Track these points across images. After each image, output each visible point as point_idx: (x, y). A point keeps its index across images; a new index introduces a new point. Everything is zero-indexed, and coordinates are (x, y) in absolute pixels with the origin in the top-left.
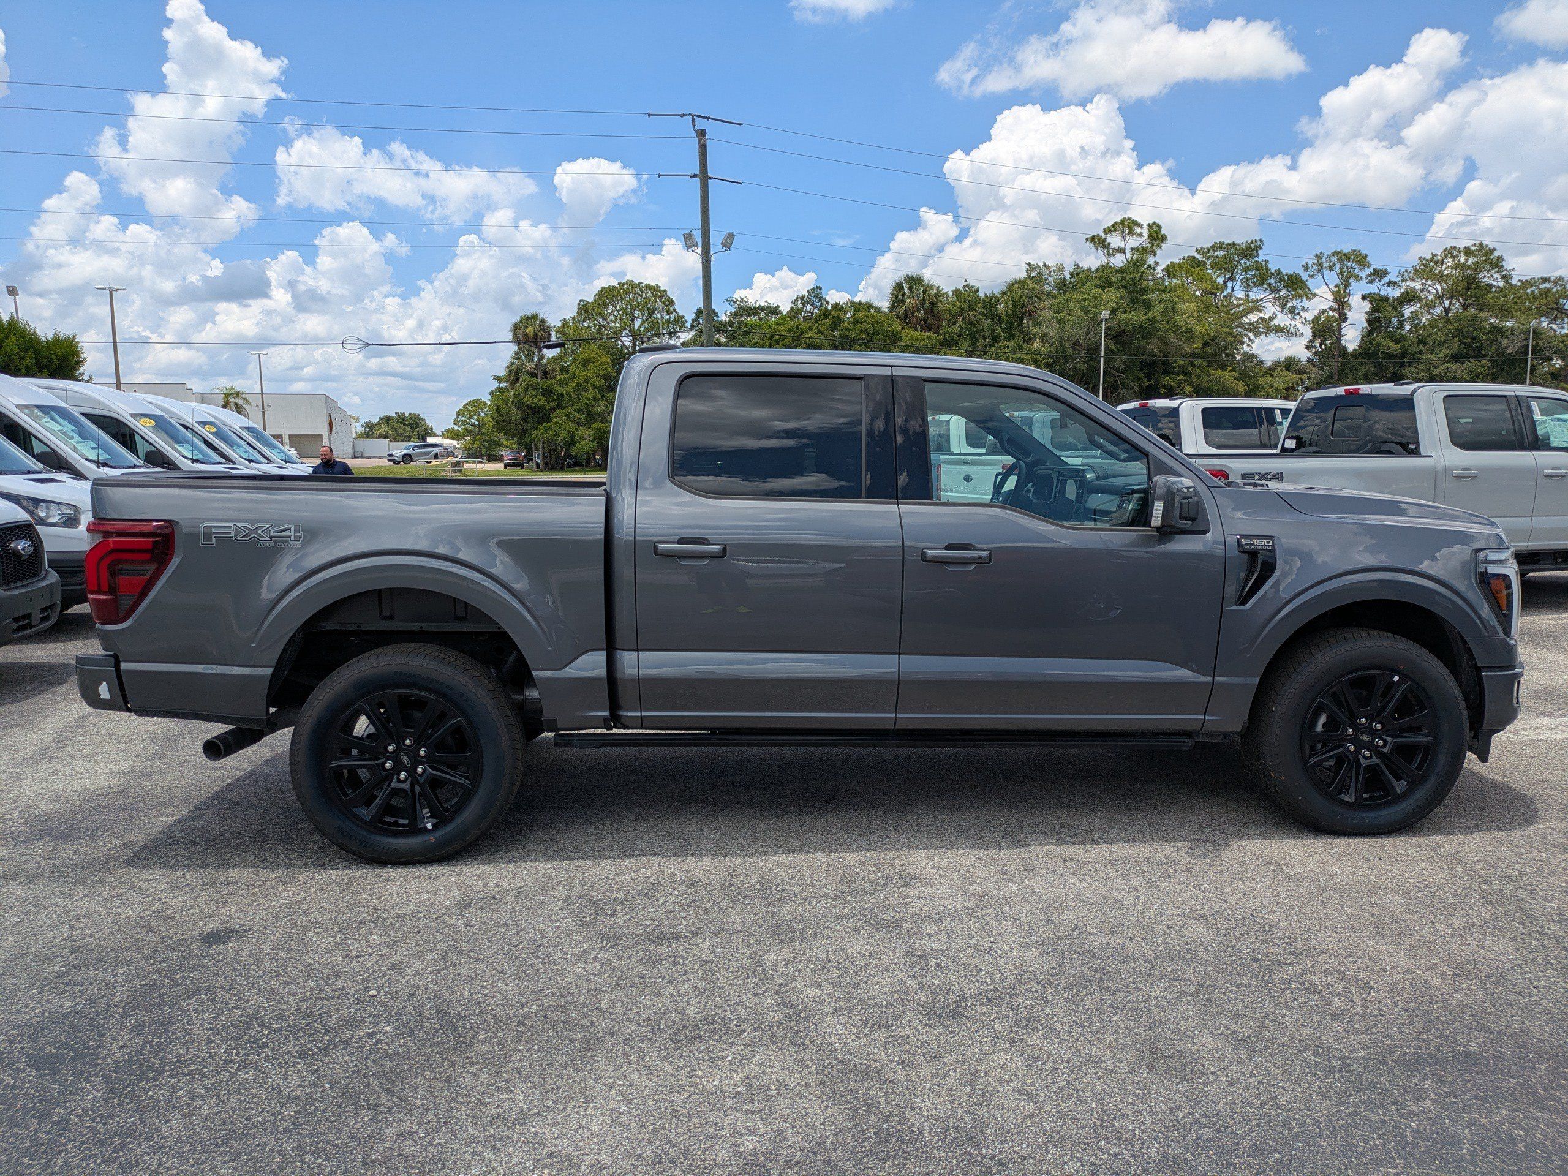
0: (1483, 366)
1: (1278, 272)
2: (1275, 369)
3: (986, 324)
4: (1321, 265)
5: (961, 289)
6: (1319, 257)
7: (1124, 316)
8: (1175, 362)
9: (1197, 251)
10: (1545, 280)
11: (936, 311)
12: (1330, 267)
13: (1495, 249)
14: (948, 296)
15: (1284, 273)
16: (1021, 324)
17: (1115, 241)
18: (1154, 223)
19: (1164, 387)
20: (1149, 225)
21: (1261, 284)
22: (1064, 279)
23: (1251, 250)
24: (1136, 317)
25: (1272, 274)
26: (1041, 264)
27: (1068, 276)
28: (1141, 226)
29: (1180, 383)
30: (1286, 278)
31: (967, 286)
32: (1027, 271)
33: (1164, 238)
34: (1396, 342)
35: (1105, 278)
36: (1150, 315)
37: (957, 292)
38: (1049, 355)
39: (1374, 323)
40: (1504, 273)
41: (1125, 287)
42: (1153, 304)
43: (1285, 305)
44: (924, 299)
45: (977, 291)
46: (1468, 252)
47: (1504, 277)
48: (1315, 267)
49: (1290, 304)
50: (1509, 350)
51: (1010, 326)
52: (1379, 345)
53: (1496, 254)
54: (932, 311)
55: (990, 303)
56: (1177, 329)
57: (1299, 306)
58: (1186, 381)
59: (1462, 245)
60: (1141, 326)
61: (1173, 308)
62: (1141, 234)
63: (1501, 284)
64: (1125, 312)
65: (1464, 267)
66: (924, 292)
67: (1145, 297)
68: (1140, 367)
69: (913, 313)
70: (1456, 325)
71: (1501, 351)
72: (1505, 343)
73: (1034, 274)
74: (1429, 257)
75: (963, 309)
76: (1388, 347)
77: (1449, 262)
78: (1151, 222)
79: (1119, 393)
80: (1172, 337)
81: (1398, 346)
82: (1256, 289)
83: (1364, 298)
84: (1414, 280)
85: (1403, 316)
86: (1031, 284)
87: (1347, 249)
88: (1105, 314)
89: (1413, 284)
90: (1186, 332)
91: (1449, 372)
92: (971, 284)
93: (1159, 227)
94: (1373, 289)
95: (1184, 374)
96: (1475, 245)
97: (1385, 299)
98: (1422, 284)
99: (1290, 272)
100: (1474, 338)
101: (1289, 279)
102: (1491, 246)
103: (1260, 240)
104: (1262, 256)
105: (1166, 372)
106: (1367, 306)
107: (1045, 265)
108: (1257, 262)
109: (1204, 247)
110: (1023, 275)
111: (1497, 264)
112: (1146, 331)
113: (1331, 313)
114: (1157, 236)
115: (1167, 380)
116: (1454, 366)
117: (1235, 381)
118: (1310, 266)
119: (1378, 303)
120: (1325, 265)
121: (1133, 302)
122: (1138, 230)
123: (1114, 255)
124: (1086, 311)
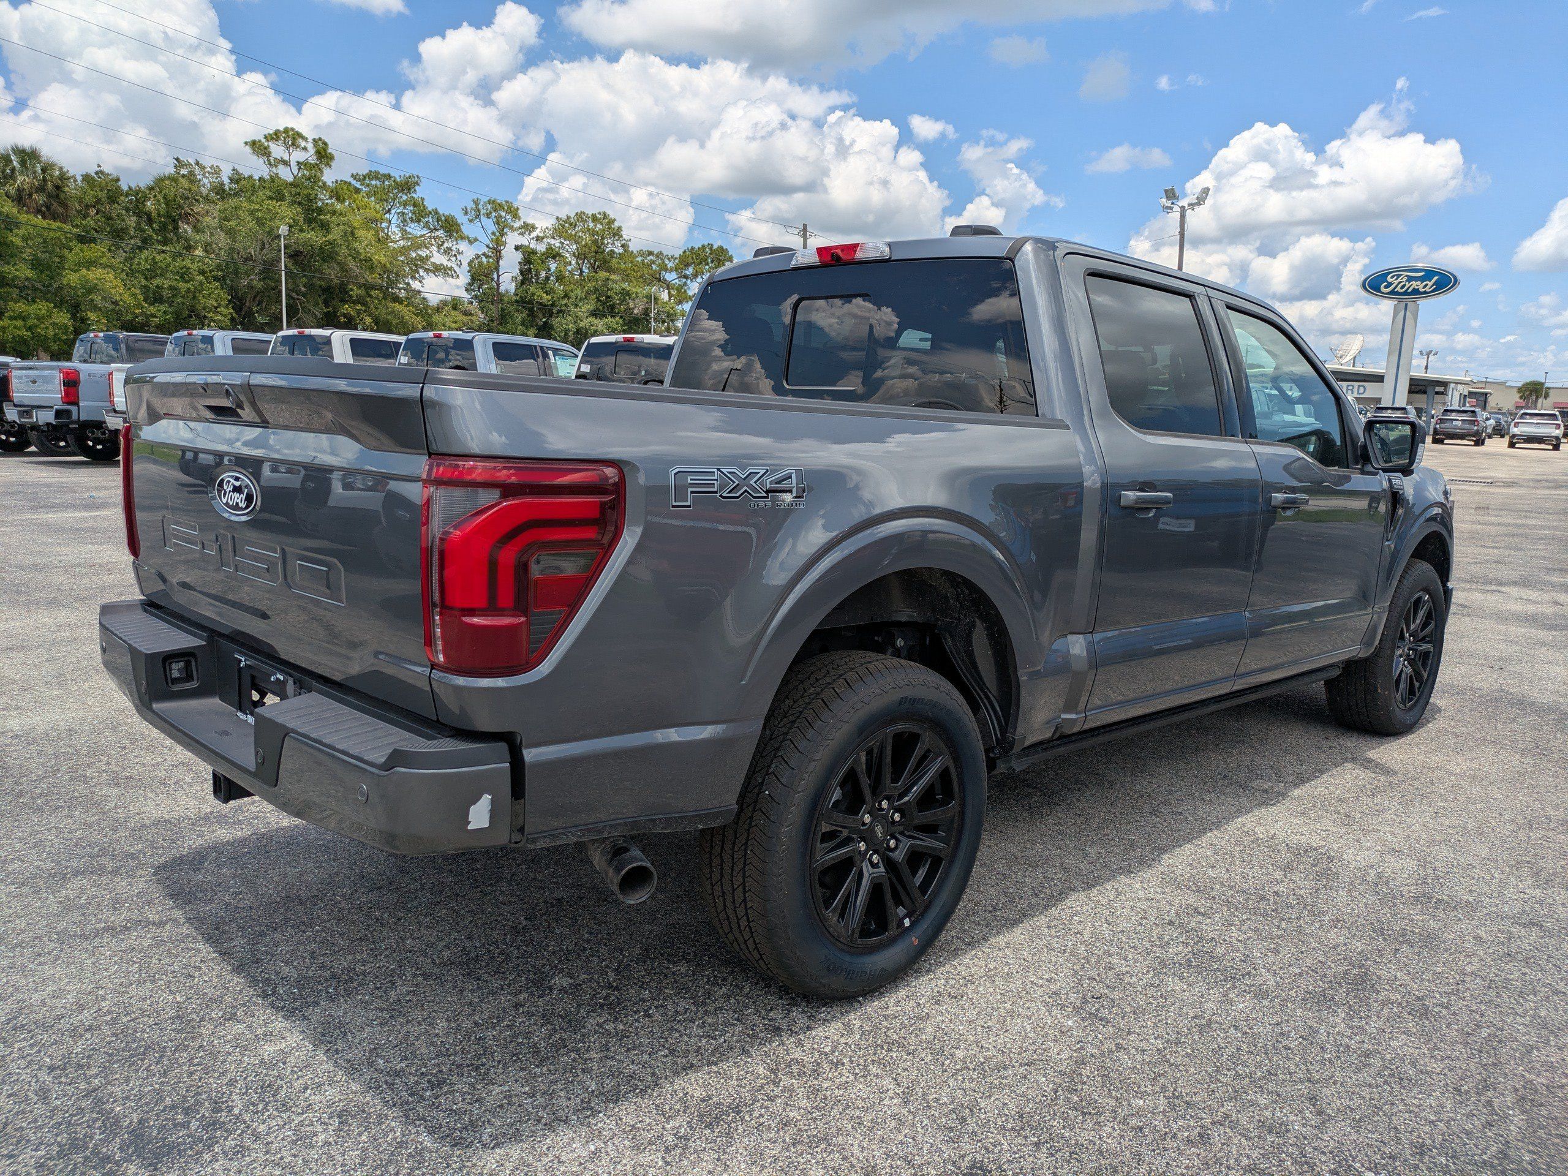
0: (617, 323)
1: (436, 212)
2: (443, 308)
3: (132, 221)
4: (479, 211)
5: (93, 174)
6: (476, 202)
7: (302, 235)
8: (352, 290)
9: (352, 176)
10: (650, 253)
11: (62, 196)
12: (488, 214)
13: (615, 220)
14: (75, 181)
15: (441, 213)
16: (176, 228)
17: (277, 150)
18: (320, 139)
19: (345, 315)
20: (314, 140)
21: (419, 221)
22: (222, 184)
23: (407, 186)
24: (313, 236)
25: (430, 213)
26: (192, 162)
27: (226, 181)
28: (305, 139)
29: (359, 313)
30: (443, 218)
31: (102, 172)
32: (175, 167)
33: (331, 158)
34: (547, 293)
35: (277, 190)
36: (330, 237)
37: (87, 178)
38: (218, 267)
39: (526, 275)
40: (623, 242)
41: (299, 203)
42: (332, 225)
43: (442, 245)
44: (44, 179)
45: (118, 180)
46: (594, 219)
47: (623, 246)
48: (473, 212)
49: (446, 245)
50: (636, 311)
51: (163, 228)
52: (534, 294)
53: (617, 224)
54: (57, 196)
55: (139, 197)
56: (355, 255)
57: (454, 248)
58: (365, 311)
59: (590, 212)
60: (321, 247)
61: (353, 234)
62: (305, 149)
63: (621, 251)
64: (301, 230)
65: (593, 233)
66: (44, 170)
67: (322, 217)
68: (320, 292)
69: (30, 195)
70: (594, 284)
71: (629, 310)
72: (631, 305)
73: (184, 172)
74: (564, 218)
75: (100, 200)
76: (542, 298)
77: (580, 224)
78: (317, 137)
79: (300, 318)
80: (352, 264)
81: (549, 297)
82: (413, 225)
83: (517, 248)
84: (553, 238)
85: (550, 270)
86: (184, 183)
87: (501, 199)
88: (283, 230)
89: (552, 242)
90: (365, 261)
91: (593, 326)
92: (106, 171)
93: (325, 144)
94: (523, 241)
95: (363, 304)
96: (599, 213)
97: (534, 252)
98: (561, 242)
99: (447, 213)
100: (608, 297)
101: (446, 220)
102: (612, 216)
103: (418, 176)
104: (419, 193)
105: (343, 301)
106: (519, 256)
107: (197, 163)
108: (414, 198)
109: (360, 173)
110: (171, 170)
111: (617, 234)
112: (327, 254)
113: (484, 259)
114: (323, 154)
115: (346, 308)
116: (595, 321)
117: (413, 316)
118: (469, 210)
119: (528, 256)
120: (483, 211)
121: (309, 221)
122: (303, 144)
123: (276, 166)
124: (260, 222)
